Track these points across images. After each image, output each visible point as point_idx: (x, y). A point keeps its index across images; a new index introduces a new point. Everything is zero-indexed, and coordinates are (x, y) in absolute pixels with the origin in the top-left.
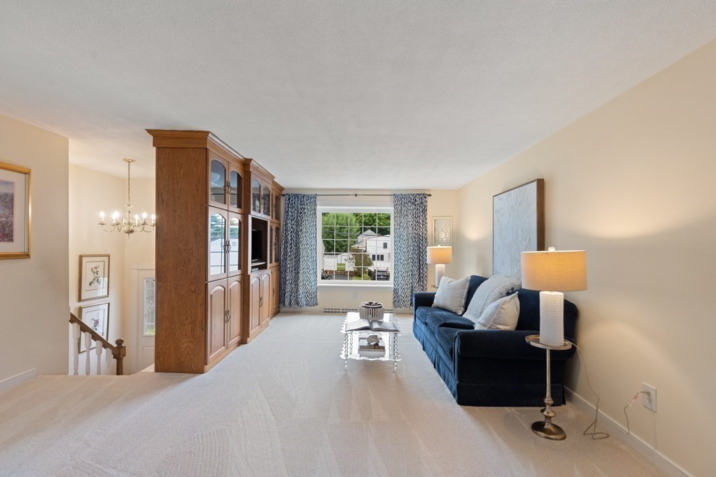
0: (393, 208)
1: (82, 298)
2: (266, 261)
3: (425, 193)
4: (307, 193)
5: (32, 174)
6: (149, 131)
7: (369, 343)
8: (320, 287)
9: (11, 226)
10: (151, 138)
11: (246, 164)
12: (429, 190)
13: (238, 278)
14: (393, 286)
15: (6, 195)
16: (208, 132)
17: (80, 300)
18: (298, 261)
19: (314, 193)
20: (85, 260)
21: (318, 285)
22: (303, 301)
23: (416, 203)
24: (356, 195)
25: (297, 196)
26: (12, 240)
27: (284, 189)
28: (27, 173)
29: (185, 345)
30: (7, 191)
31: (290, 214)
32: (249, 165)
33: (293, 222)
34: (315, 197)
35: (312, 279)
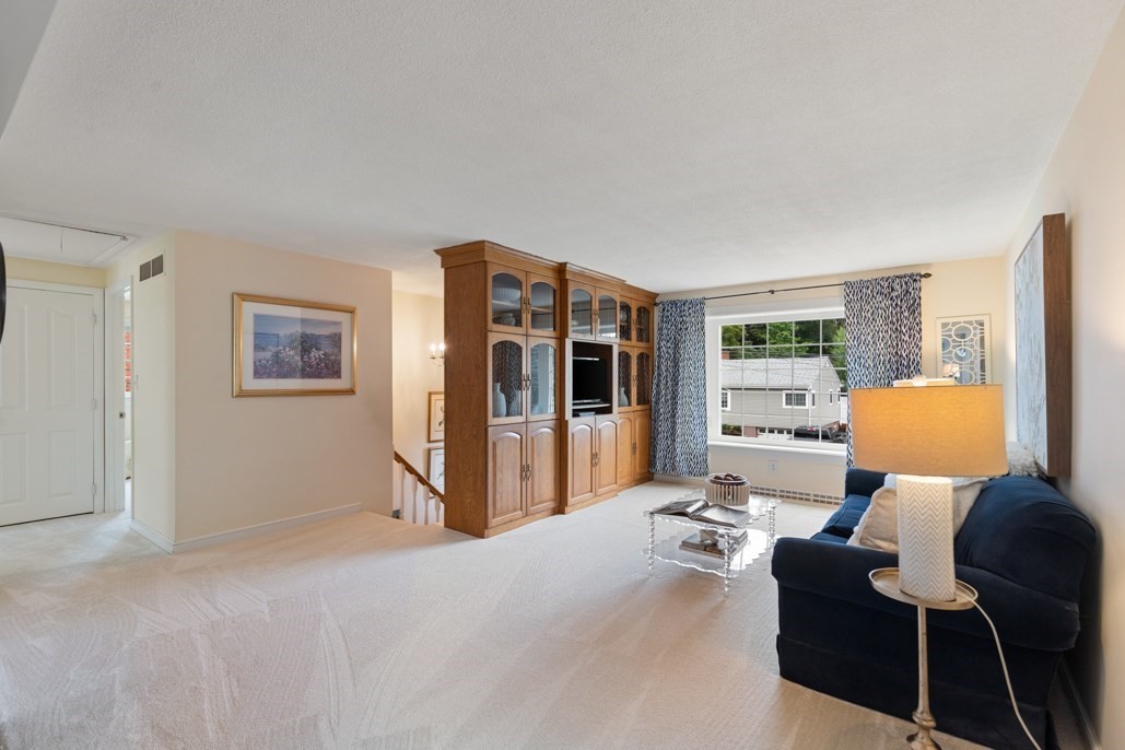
0: (844, 309)
1: (432, 439)
2: (610, 401)
3: (915, 272)
4: (689, 298)
5: (358, 312)
6: (437, 252)
7: (702, 541)
8: (712, 446)
9: (339, 363)
10: (439, 258)
11: (561, 270)
12: (928, 265)
13: (551, 424)
14: (845, 453)
15: (335, 334)
16: (483, 242)
17: (429, 441)
18: (675, 404)
19: (700, 296)
20: (433, 397)
21: (709, 443)
22: (682, 466)
23: (894, 294)
24: (772, 292)
25: (674, 303)
26: (339, 377)
27: (658, 295)
28: (352, 312)
29: (469, 500)
30: (335, 331)
31: (665, 331)
32: (565, 271)
33: (669, 344)
34: (702, 302)
35: (697, 433)
